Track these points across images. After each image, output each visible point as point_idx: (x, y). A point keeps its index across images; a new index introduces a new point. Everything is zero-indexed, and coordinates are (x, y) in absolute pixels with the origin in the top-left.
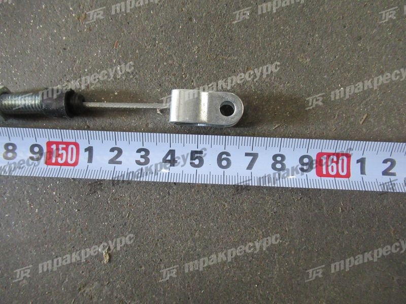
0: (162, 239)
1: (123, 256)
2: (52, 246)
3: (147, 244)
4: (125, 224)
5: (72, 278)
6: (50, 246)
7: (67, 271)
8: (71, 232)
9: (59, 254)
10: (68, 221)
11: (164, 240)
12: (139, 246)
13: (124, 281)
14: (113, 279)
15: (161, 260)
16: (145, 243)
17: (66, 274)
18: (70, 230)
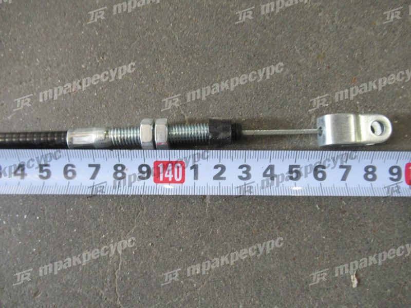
0: (405, 262)
1: (370, 280)
2: (302, 272)
3: (392, 268)
4: (370, 249)
5: (322, 303)
6: (300, 272)
7: (317, 296)
8: (319, 259)
9: (308, 280)
10: (316, 248)
11: (407, 263)
12: (384, 270)
13: (371, 304)
14: (361, 302)
15: (406, 283)
16: (390, 267)
17: (316, 300)
18: (319, 256)
